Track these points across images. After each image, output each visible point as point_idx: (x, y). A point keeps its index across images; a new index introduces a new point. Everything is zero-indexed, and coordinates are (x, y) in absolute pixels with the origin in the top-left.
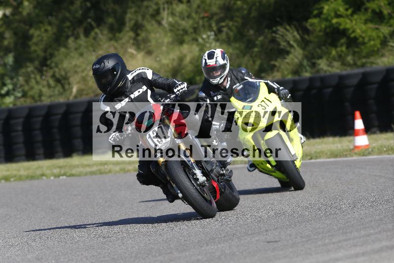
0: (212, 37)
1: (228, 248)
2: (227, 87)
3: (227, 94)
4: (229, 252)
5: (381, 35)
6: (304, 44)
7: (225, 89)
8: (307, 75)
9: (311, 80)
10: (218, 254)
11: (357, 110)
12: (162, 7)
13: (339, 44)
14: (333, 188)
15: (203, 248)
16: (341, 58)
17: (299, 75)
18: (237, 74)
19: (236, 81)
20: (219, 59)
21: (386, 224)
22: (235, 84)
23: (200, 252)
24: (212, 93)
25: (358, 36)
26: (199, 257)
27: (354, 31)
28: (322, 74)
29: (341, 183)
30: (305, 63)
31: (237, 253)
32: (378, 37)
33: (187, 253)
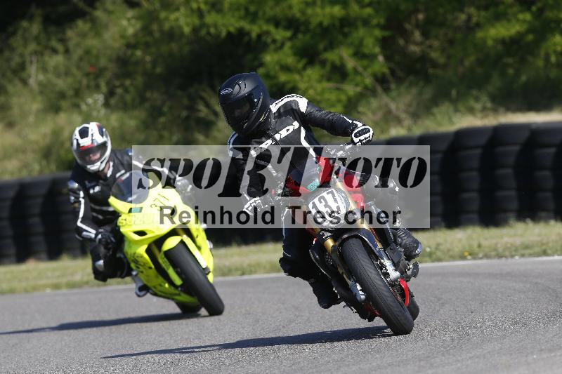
0: (101, 102)
2: (109, 175)
3: (108, 185)
5: (343, 98)
7: (105, 178)
12: (28, 59)
14: (275, 315)
18: (122, 157)
19: (120, 167)
20: (95, 135)
21: (349, 365)
22: (120, 171)
24: (87, 182)
29: (286, 309)
32: (339, 101)
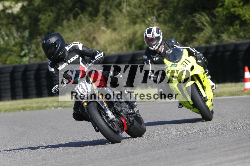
0: (155, 20)
1: (164, 153)
2: (162, 52)
3: (162, 57)
4: (164, 155)
6: (213, 24)
7: (160, 53)
8: (214, 43)
9: (217, 47)
10: (157, 157)
11: (246, 66)
13: (235, 24)
14: (231, 115)
15: (148, 153)
16: (236, 33)
17: (210, 44)
18: (169, 43)
19: (168, 48)
23: (146, 155)
24: (152, 56)
25: (247, 19)
26: (146, 159)
27: (244, 16)
28: (224, 43)
29: (236, 112)
30: (213, 36)
31: (170, 156)
33: (138, 156)
